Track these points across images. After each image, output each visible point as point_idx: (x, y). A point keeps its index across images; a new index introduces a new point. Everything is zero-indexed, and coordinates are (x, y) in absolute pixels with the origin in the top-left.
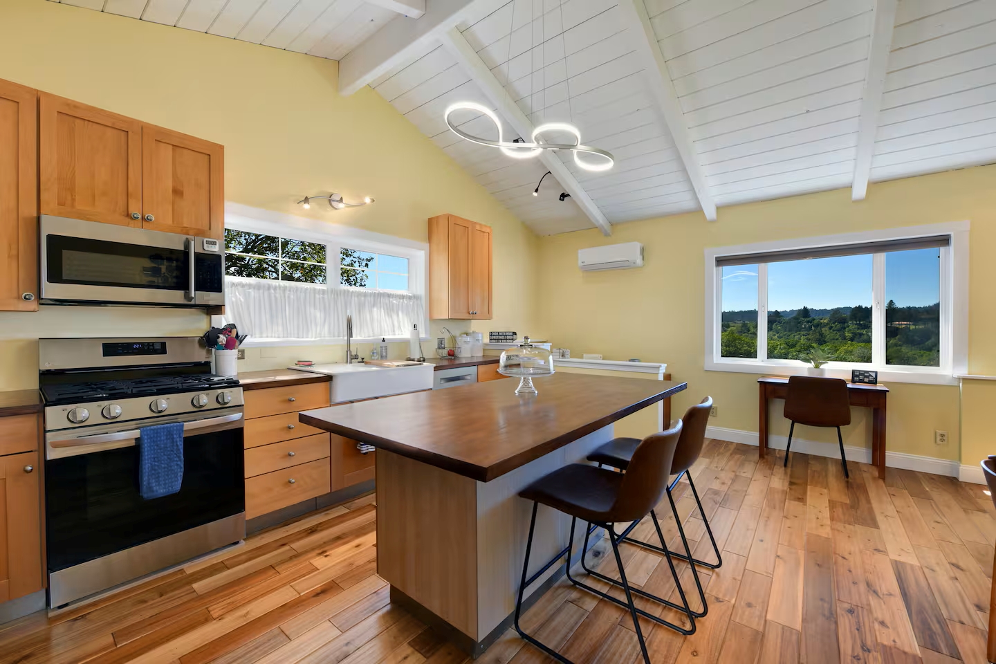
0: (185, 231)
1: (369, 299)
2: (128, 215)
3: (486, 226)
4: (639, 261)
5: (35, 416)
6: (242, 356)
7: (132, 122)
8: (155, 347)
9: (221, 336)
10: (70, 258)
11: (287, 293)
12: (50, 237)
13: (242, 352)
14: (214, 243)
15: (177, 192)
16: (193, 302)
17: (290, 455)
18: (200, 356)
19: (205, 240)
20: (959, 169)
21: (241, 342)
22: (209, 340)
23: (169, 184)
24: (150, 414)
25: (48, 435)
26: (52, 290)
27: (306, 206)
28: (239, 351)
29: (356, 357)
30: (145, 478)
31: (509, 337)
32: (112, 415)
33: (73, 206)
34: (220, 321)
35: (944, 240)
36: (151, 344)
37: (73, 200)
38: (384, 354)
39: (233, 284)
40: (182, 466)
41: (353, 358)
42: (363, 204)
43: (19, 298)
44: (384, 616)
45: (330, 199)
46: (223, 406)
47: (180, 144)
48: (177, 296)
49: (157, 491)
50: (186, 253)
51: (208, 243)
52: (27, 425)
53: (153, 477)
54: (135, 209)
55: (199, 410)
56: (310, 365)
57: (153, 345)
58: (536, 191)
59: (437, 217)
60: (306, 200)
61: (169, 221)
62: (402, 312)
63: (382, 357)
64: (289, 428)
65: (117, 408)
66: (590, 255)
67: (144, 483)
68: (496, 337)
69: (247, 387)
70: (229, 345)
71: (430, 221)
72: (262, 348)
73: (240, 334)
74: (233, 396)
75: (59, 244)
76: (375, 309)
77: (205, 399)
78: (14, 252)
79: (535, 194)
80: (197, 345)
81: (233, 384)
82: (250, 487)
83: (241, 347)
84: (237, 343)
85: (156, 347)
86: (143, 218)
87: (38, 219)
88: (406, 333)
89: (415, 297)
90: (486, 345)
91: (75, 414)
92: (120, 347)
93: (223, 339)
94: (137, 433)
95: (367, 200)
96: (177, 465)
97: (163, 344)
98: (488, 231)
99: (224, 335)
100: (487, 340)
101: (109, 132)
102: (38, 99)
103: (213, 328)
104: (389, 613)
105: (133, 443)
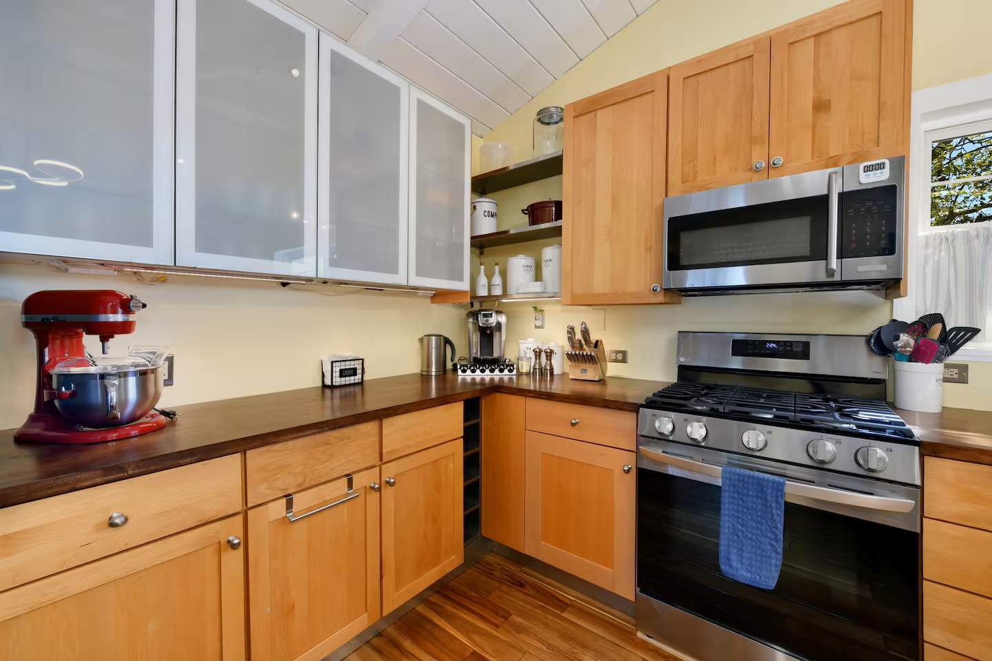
2: (751, 168)
5: (634, 415)
6: (958, 376)
8: (794, 347)
9: (906, 335)
14: (881, 167)
15: (821, 107)
16: (836, 278)
18: (866, 365)
19: (863, 166)
32: (695, 436)
36: (788, 344)
37: (696, 172)
40: (780, 550)
43: (650, 289)
46: (870, 474)
49: (737, 570)
50: (819, 202)
51: (868, 169)
52: (629, 421)
53: (735, 545)
54: (760, 159)
57: (791, 346)
61: (805, 156)
67: (722, 548)
70: (923, 354)
77: (831, 448)
78: (649, 244)
80: (862, 350)
85: (795, 349)
86: (768, 165)
92: (751, 345)
93: (909, 342)
96: (772, 545)
97: (806, 345)
99: (911, 334)
101: (733, 70)
102: (668, 76)
103: (894, 321)
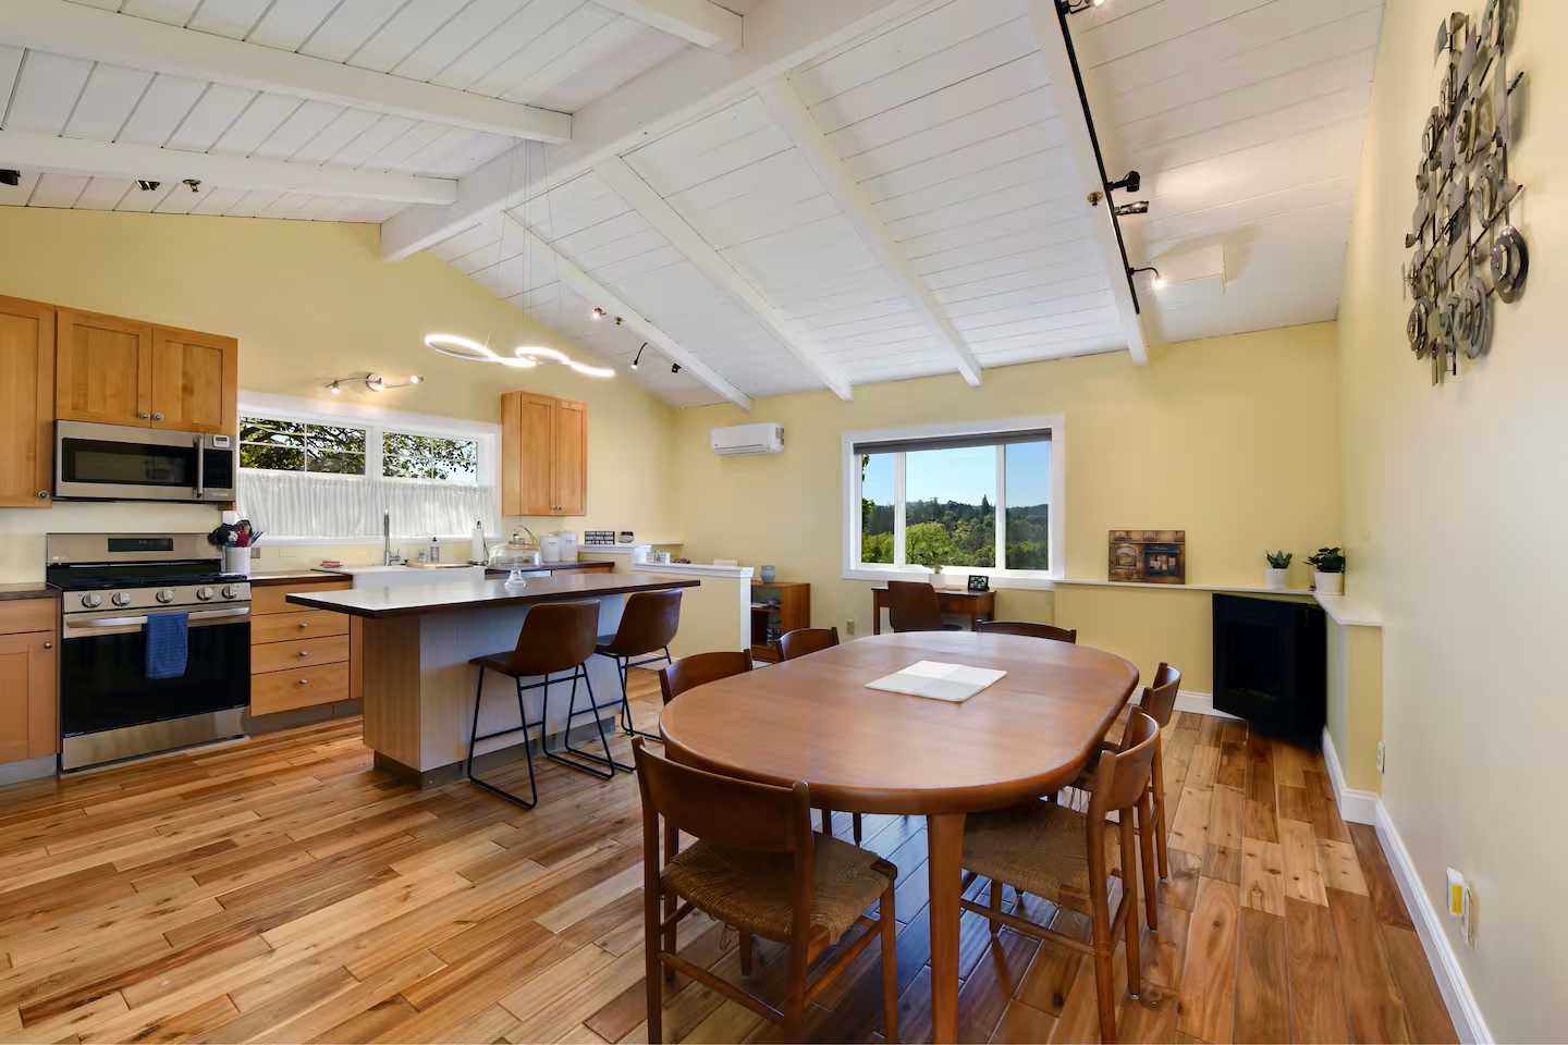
0: (195, 428)
1: (419, 492)
2: (137, 415)
3: (577, 403)
4: (775, 444)
5: (53, 600)
6: (256, 554)
7: (141, 325)
8: (162, 542)
9: (232, 533)
10: (82, 458)
11: (313, 486)
12: (65, 440)
13: (258, 550)
14: (225, 439)
15: (188, 390)
16: (201, 499)
17: (301, 655)
18: (209, 552)
19: (215, 437)
20: (1057, 359)
21: (255, 539)
22: (219, 537)
23: (180, 382)
24: (155, 603)
25: (65, 616)
26: (64, 488)
27: (335, 391)
28: (252, 549)
29: (397, 558)
30: (151, 660)
31: (608, 538)
32: (123, 601)
33: (85, 409)
34: (232, 517)
35: (1045, 434)
36: (157, 541)
37: (86, 403)
38: (435, 556)
39: (248, 477)
40: (187, 652)
41: (393, 559)
42: (409, 384)
43: (35, 495)
44: (362, 774)
45: (366, 379)
46: (230, 600)
47: (191, 341)
48: (185, 492)
49: (164, 673)
50: (194, 451)
51: (218, 439)
52: (47, 606)
53: (159, 660)
54: (144, 410)
55: (205, 602)
56: (338, 566)
57: (159, 542)
58: (636, 363)
59: (511, 394)
60: (335, 384)
61: (178, 418)
62: (465, 507)
63: (432, 559)
64: (302, 627)
65: (126, 595)
66: (723, 436)
67: (150, 665)
68: (593, 538)
69: (254, 583)
70: (242, 542)
71: (503, 398)
72: (277, 547)
73: (254, 531)
74: (240, 591)
75: (72, 446)
76: (427, 504)
77: (210, 591)
78: (32, 454)
79: (634, 367)
80: (206, 542)
81: (241, 579)
82: (256, 684)
83: (255, 544)
84: (250, 540)
85: (163, 544)
86: (152, 417)
87: (55, 423)
88: (466, 531)
89: (483, 490)
90: (582, 547)
91: (89, 599)
93: (234, 536)
94: (144, 620)
95: (415, 380)
96: (181, 651)
97: (170, 541)
98: (580, 408)
99: (236, 532)
100: (582, 541)
101: (121, 337)
102: (56, 312)
103: (224, 524)
104: (369, 772)
105: (139, 629)
